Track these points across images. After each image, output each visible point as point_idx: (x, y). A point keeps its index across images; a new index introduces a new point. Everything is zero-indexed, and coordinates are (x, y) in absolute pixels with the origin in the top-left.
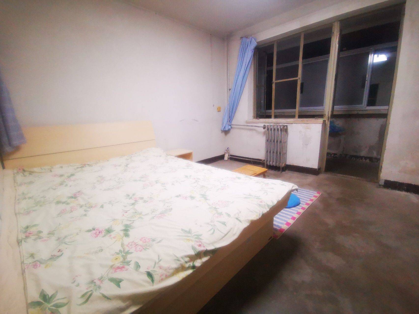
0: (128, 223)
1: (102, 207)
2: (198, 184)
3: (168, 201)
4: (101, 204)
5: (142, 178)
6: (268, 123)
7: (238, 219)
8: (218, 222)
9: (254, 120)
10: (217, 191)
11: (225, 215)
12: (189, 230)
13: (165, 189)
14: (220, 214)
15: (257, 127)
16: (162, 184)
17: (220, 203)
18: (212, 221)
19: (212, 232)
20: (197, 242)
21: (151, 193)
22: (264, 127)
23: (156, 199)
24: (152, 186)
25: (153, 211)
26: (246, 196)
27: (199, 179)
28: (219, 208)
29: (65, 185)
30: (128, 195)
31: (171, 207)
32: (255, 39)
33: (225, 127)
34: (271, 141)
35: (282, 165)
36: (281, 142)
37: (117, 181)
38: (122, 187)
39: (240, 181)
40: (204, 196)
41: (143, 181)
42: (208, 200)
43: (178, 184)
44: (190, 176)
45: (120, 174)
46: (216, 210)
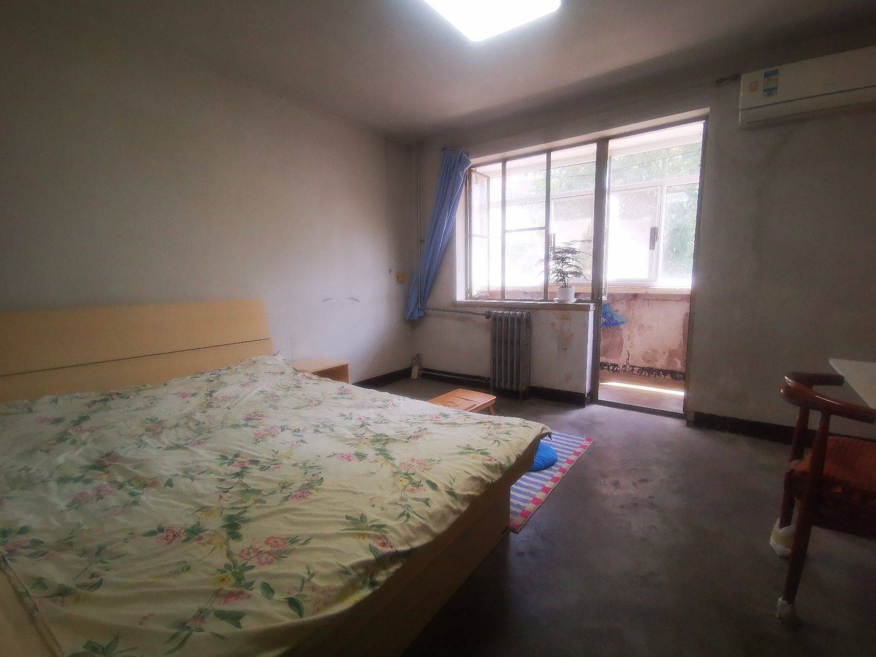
0: (234, 512)
1: (169, 483)
2: (368, 430)
3: (312, 465)
4: (166, 479)
5: (248, 419)
6: (494, 308)
7: (451, 493)
8: (415, 499)
9: (467, 301)
10: (407, 442)
11: (426, 486)
12: (361, 518)
13: (302, 441)
14: (418, 485)
15: (474, 314)
16: (295, 431)
17: (414, 464)
18: (402, 499)
19: (405, 518)
20: (379, 538)
21: (273, 450)
22: (488, 316)
23: (285, 462)
24: (273, 436)
25: (284, 486)
26: (461, 450)
27: (369, 418)
28: (414, 474)
29: (70, 440)
30: (224, 457)
31: (321, 475)
32: (468, 154)
33: (412, 314)
34: (500, 342)
35: (522, 388)
36: (518, 343)
37: (195, 428)
38: (207, 440)
39: (449, 420)
40: (383, 453)
41: (253, 427)
42: (391, 459)
43: (327, 430)
44: (350, 414)
45: (198, 414)
46: (410, 478)
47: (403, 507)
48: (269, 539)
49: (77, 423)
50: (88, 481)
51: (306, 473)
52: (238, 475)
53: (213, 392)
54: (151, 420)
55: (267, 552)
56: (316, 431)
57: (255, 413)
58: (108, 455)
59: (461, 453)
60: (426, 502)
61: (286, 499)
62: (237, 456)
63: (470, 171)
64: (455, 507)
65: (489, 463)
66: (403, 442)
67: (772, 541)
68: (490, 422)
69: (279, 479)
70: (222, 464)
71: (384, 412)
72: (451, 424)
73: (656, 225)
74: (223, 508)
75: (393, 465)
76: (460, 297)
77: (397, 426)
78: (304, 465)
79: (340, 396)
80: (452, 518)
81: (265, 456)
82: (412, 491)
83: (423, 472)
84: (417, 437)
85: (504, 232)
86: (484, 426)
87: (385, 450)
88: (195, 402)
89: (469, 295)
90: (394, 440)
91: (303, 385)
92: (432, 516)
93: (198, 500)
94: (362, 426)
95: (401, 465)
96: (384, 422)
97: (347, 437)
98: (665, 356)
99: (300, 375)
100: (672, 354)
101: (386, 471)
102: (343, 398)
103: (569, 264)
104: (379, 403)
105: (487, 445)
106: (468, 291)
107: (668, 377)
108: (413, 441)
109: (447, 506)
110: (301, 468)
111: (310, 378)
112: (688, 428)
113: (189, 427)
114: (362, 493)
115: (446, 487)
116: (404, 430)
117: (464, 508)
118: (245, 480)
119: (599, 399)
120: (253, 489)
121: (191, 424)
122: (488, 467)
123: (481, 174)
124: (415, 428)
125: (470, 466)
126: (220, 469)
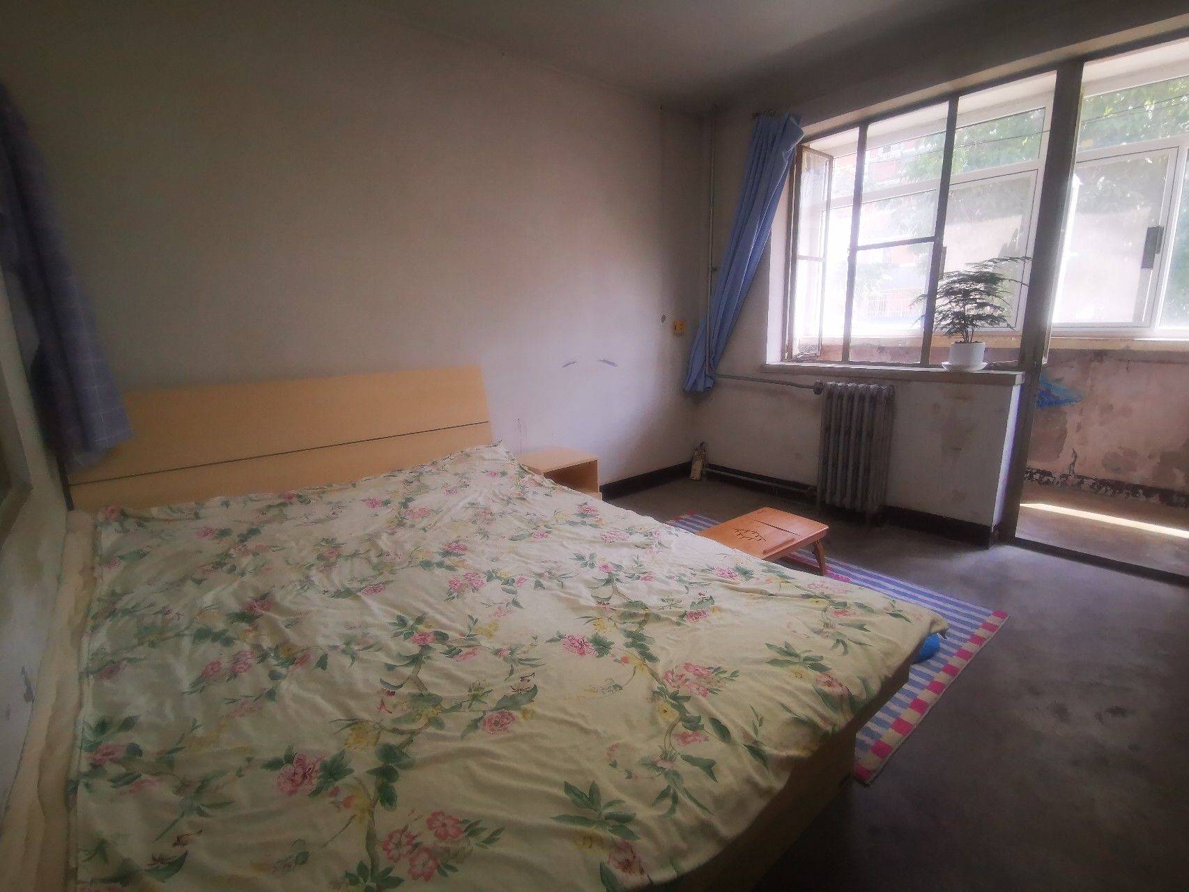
0: (394, 740)
1: (322, 663)
2: (616, 591)
3: (523, 656)
4: (320, 653)
5: (446, 553)
6: (831, 376)
7: (755, 751)
8: (688, 759)
9: (783, 363)
10: (678, 624)
11: (709, 729)
12: (591, 792)
13: (515, 603)
14: (694, 725)
15: (793, 385)
16: (506, 582)
17: (690, 675)
18: (666, 757)
19: (668, 802)
20: (618, 848)
21: (471, 617)
22: (818, 389)
23: (484, 642)
24: (475, 589)
25: (477, 694)
26: (774, 655)
27: (619, 567)
28: (688, 698)
29: (228, 566)
30: (402, 622)
31: (534, 681)
32: (798, 119)
33: (695, 383)
34: (838, 432)
35: (872, 507)
36: (870, 436)
37: (375, 560)
38: (386, 586)
39: (751, 584)
40: (637, 641)
41: (451, 568)
42: (652, 658)
43: (554, 584)
44: (592, 556)
45: (384, 536)
46: (680, 708)
47: (666, 775)
48: (435, 815)
49: (244, 538)
50: (228, 642)
51: (512, 672)
52: (415, 660)
53: (409, 500)
54: (327, 541)
55: (427, 850)
56: (539, 585)
57: (457, 542)
58: (264, 597)
59: (774, 662)
60: (709, 768)
61: (474, 725)
62: (420, 620)
63: (800, 149)
64: (762, 783)
65: (826, 689)
66: (672, 622)
68: (827, 597)
69: (471, 679)
70: (396, 635)
71: (644, 557)
72: (754, 591)
73: (1160, 223)
74: (382, 728)
75: (654, 674)
76: (773, 357)
77: (664, 587)
78: (512, 652)
79: (579, 519)
80: (757, 805)
81: (459, 627)
82: (684, 737)
83: (704, 695)
84: (696, 616)
85: (854, 249)
86: (817, 606)
87: (642, 638)
88: (386, 514)
89: (786, 354)
90: (658, 618)
91: (530, 496)
92: (719, 801)
93: (352, 704)
94: (608, 582)
95: (666, 677)
96: (642, 576)
97: (582, 602)
98: (1153, 463)
99: (527, 477)
100: (1167, 460)
101: (638, 685)
102: (584, 523)
103: (978, 301)
104: (637, 538)
105: (822, 647)
106: (787, 348)
108: (688, 622)
109: (749, 781)
110: (506, 659)
111: (540, 485)
113: (368, 560)
114: (596, 732)
115: (746, 735)
116: (676, 597)
117: (778, 784)
118: (424, 675)
119: (1017, 535)
120: (430, 695)
121: (373, 554)
122: (826, 698)
123: (820, 153)
124: (693, 594)
125: (790, 693)
126: (394, 645)
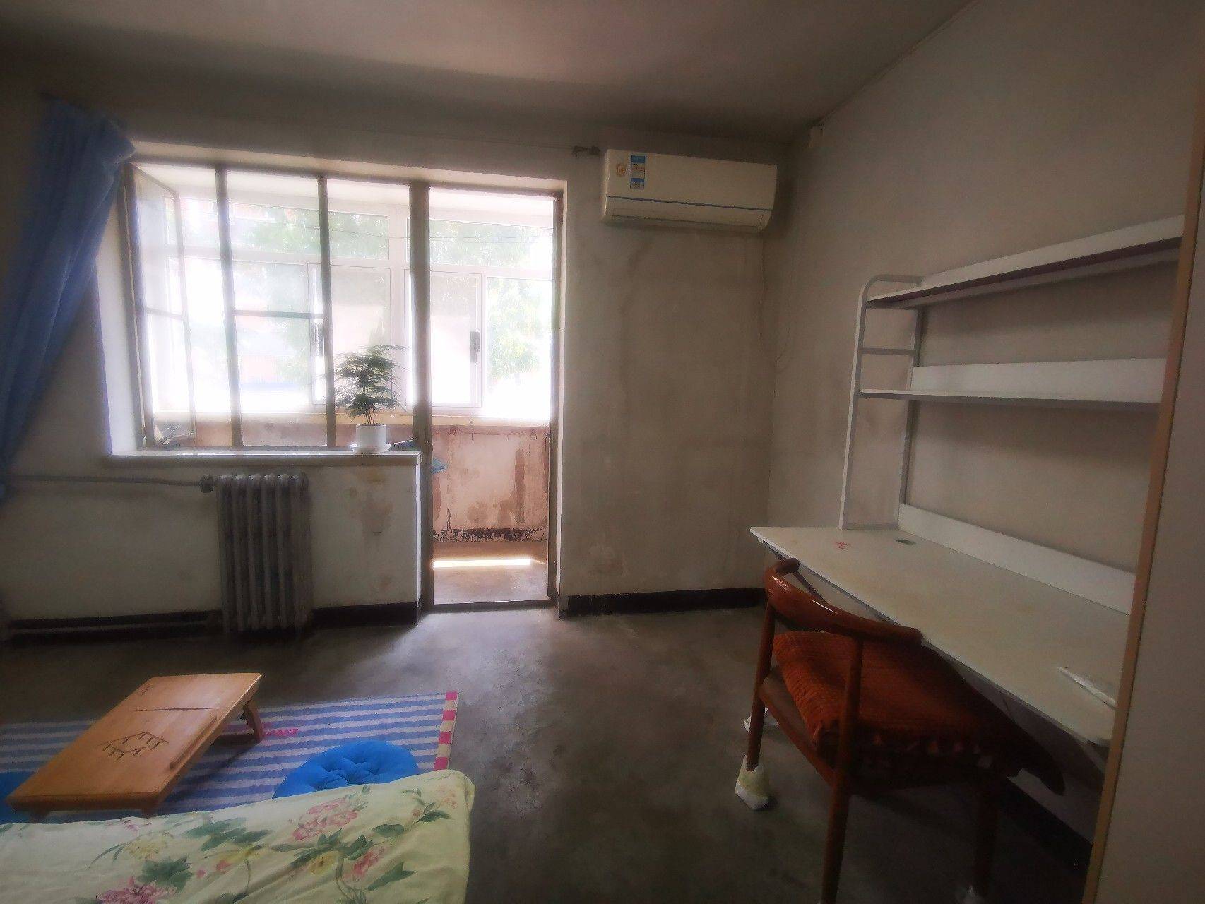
6: (220, 466)
9: (144, 454)
22: (207, 486)
34: (244, 536)
35: (301, 617)
36: (287, 534)
63: (129, 167)
67: (740, 789)
68: (333, 843)
73: (477, 329)
76: (122, 443)
85: (231, 314)
89: (145, 440)
98: (497, 511)
100: (504, 506)
106: (144, 430)
107: (502, 538)
112: (562, 621)
119: (436, 601)
123: (159, 184)
